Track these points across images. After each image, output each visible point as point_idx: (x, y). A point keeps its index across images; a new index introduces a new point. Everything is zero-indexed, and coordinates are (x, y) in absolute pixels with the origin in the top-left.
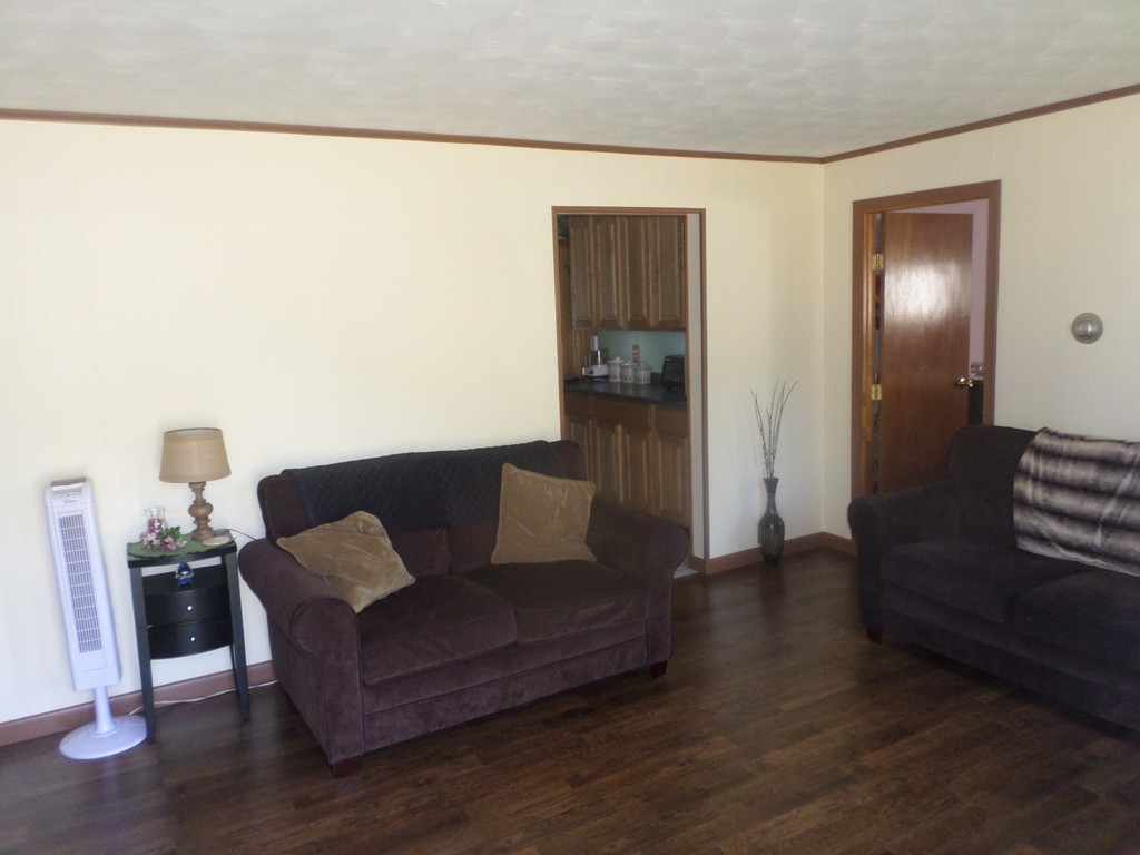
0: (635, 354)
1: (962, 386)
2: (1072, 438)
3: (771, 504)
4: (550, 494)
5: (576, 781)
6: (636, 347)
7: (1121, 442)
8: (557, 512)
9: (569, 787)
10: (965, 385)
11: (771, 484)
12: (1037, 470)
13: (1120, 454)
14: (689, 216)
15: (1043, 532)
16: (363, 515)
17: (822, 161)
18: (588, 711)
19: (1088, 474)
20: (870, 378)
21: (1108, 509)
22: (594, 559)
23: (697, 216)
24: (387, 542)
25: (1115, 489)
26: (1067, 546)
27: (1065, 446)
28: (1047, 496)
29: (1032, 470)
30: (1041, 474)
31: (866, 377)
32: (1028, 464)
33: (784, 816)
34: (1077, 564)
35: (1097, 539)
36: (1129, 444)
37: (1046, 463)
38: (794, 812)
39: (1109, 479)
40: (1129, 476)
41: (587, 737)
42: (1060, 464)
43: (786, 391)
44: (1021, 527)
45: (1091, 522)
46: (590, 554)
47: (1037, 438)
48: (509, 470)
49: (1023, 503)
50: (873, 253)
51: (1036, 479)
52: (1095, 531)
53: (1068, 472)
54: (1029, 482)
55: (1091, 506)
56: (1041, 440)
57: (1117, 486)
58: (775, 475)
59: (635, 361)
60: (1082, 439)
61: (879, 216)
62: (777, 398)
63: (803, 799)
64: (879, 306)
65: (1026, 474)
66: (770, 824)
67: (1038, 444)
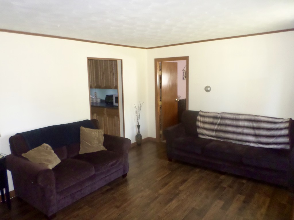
0: (96, 95)
1: (176, 101)
2: (207, 112)
3: (139, 131)
4: (94, 134)
5: (117, 207)
6: (95, 93)
7: (217, 113)
8: (96, 138)
9: (116, 209)
10: (177, 101)
11: (139, 126)
12: (201, 120)
13: (217, 116)
14: (118, 61)
15: (203, 133)
16: (45, 145)
17: (147, 48)
18: (112, 189)
19: (211, 120)
20: (159, 100)
21: (216, 127)
22: (106, 150)
23: (120, 61)
24: (53, 151)
25: (217, 123)
26: (208, 136)
27: (206, 114)
28: (203, 125)
29: (200, 120)
30: (202, 121)
31: (159, 99)
32: (199, 119)
33: (169, 205)
34: (210, 139)
35: (214, 134)
36: (219, 113)
37: (202, 118)
38: (171, 203)
39: (215, 121)
40: (219, 120)
41: (115, 195)
42: (205, 118)
43: (142, 104)
44: (199, 132)
45: (213, 130)
46: (105, 148)
47: (200, 113)
48: (82, 128)
49: (199, 127)
50: (160, 71)
51: (201, 122)
52: (213, 132)
53: (207, 120)
54: (200, 122)
55: (212, 127)
56: (201, 113)
57: (217, 122)
58: (139, 124)
59: (96, 96)
60: (209, 113)
61: (160, 62)
62: (139, 106)
63: (171, 200)
64: (161, 83)
65: (199, 121)
66: (167, 207)
67: (200, 114)
